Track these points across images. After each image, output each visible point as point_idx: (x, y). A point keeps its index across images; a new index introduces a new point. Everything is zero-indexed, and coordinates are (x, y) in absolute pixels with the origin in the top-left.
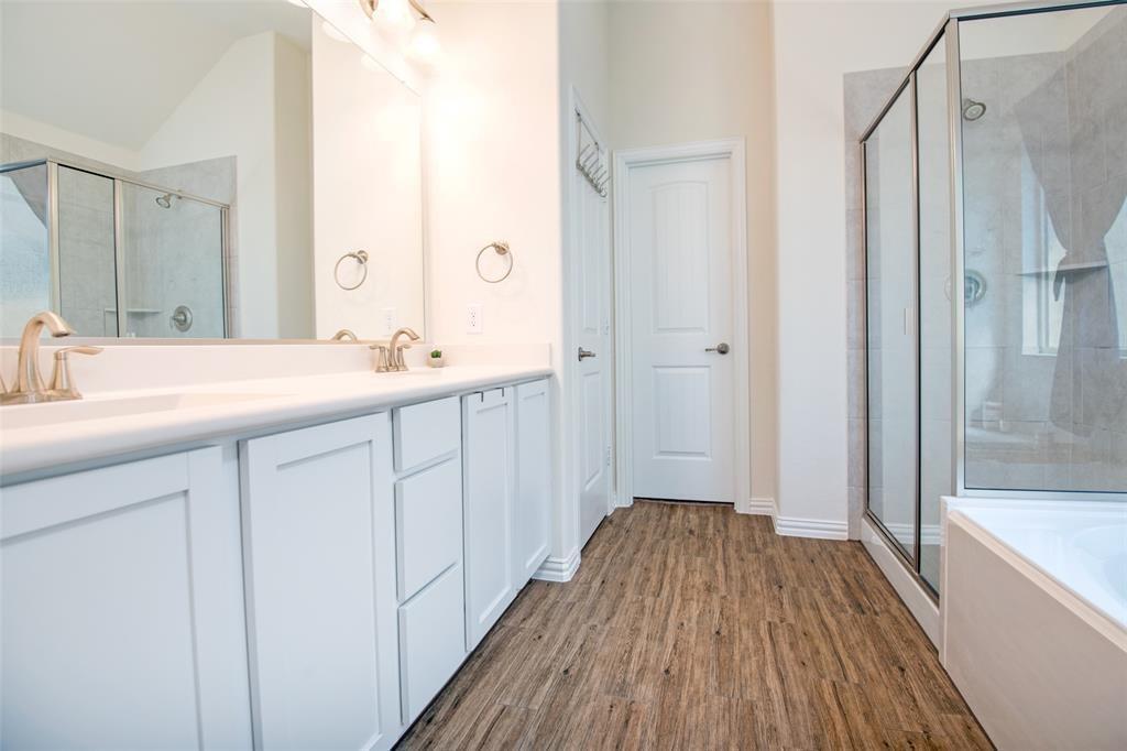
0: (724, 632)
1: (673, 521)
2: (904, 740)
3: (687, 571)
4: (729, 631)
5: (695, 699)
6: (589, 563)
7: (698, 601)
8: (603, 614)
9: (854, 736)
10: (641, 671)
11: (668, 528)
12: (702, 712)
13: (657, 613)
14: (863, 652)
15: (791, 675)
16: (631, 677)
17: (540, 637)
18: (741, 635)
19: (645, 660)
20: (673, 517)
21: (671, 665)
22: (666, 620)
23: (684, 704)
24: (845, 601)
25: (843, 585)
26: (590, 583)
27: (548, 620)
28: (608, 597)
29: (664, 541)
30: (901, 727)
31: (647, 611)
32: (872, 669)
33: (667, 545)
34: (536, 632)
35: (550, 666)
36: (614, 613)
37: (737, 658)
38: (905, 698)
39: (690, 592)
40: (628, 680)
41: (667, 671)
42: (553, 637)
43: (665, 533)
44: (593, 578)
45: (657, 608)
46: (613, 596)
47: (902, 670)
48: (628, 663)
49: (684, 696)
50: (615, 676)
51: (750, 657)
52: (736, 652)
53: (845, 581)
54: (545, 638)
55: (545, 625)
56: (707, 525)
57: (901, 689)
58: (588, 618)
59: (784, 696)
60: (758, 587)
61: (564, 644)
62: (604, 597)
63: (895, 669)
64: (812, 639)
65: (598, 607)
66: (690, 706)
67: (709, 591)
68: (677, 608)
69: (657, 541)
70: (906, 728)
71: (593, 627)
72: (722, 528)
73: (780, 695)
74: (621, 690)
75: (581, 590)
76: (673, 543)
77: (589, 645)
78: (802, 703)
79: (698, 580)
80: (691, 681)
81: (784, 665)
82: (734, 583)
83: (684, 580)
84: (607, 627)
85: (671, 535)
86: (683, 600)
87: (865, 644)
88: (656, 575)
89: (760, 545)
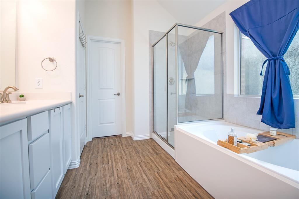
0: (129, 168)
1: (106, 143)
2: (174, 180)
3: (115, 155)
4: (130, 168)
5: (128, 188)
6: (84, 160)
7: (120, 162)
8: (94, 174)
9: (165, 182)
10: (111, 186)
11: (105, 145)
12: (131, 191)
13: (110, 169)
14: (161, 163)
15: (148, 173)
16: (108, 188)
17: (74, 187)
18: (133, 168)
19: (111, 183)
20: (106, 141)
21: (118, 181)
22: (113, 170)
23: (125, 190)
24: (153, 153)
25: (152, 149)
26: (86, 166)
27: (75, 181)
28: (93, 168)
29: (105, 149)
30: (173, 177)
31: (107, 169)
32: (164, 167)
33: (106, 149)
34: (72, 186)
35: (81, 195)
36: (97, 173)
37: (134, 174)
38: (171, 171)
39: (117, 160)
40: (108, 190)
41: (118, 183)
42: (79, 185)
43: (105, 146)
44: (86, 164)
45: (109, 167)
46: (95, 167)
47: (169, 165)
48: (106, 185)
49: (124, 188)
50: (103, 190)
51: (137, 173)
52: (134, 172)
53: (152, 148)
54: (76, 187)
55: (75, 183)
56: (116, 141)
57: (170, 169)
58: (89, 176)
59: (148, 179)
60: (134, 154)
61: (83, 186)
62: (92, 169)
63: (168, 165)
64: (150, 164)
65: (91, 172)
66: (127, 190)
67: (122, 159)
68: (115, 165)
69: (103, 149)
70: (174, 177)
71: (92, 178)
72: (120, 142)
73: (147, 179)
74: (106, 193)
75: (84, 169)
76: (108, 148)
77: (92, 184)
78: (152, 179)
79: (118, 157)
80: (125, 184)
81: (146, 172)
82: (127, 155)
83: (114, 158)
84: (96, 177)
85: (107, 146)
86: (116, 163)
87: (160, 161)
88: (106, 159)
89: (131, 144)
